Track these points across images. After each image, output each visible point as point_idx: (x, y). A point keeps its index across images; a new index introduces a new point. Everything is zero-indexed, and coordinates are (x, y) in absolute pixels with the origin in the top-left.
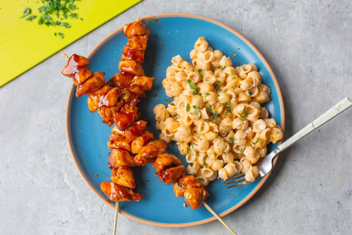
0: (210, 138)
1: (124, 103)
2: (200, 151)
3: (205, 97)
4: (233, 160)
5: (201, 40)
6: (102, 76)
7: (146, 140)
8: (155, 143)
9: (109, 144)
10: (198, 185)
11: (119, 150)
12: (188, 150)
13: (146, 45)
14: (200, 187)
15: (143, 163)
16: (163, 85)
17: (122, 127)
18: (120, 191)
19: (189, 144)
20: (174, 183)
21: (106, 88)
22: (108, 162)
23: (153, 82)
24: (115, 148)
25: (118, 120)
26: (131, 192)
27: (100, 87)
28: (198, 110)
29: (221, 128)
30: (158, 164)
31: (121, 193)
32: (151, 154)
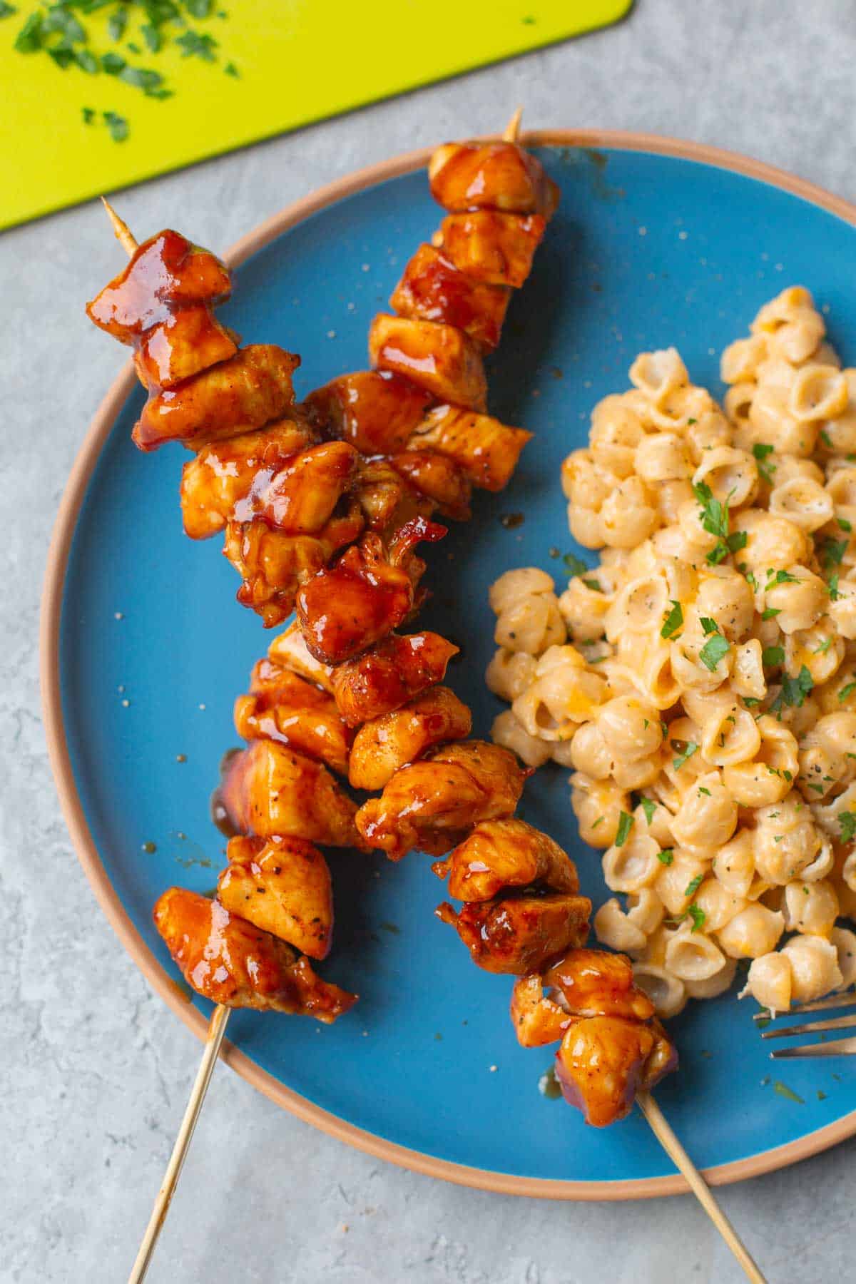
0: (749, 793)
1: (366, 527)
2: (683, 845)
3: (767, 589)
4: (832, 921)
5: (796, 302)
6: (284, 369)
7: (433, 733)
8: (476, 761)
9: (242, 709)
10: (639, 1009)
11: (286, 752)
12: (626, 826)
13: (529, 264)
14: (648, 1023)
15: (398, 846)
16: (565, 480)
17: (330, 648)
18: (249, 959)
19: (634, 798)
20: (526, 976)
21: (290, 433)
22: (219, 793)
23: (524, 454)
24: (266, 737)
25: (317, 606)
26: (301, 971)
27: (263, 422)
28: (722, 645)
29: (812, 757)
30: (467, 866)
31: (253, 966)
32: (444, 809)
